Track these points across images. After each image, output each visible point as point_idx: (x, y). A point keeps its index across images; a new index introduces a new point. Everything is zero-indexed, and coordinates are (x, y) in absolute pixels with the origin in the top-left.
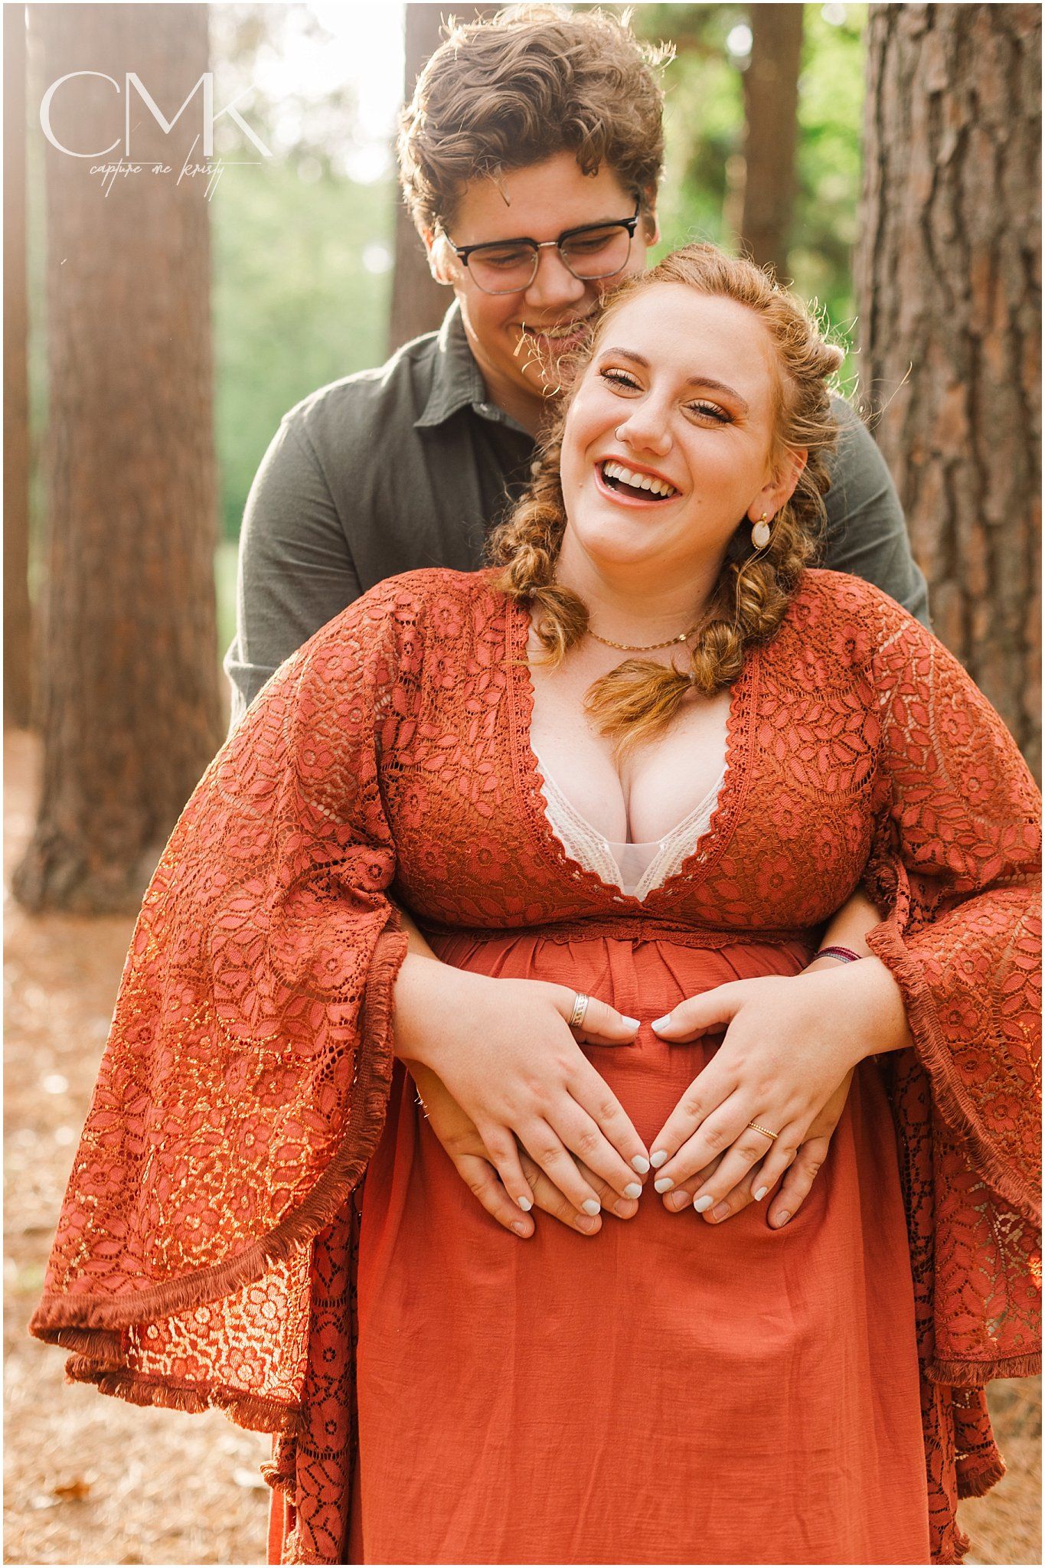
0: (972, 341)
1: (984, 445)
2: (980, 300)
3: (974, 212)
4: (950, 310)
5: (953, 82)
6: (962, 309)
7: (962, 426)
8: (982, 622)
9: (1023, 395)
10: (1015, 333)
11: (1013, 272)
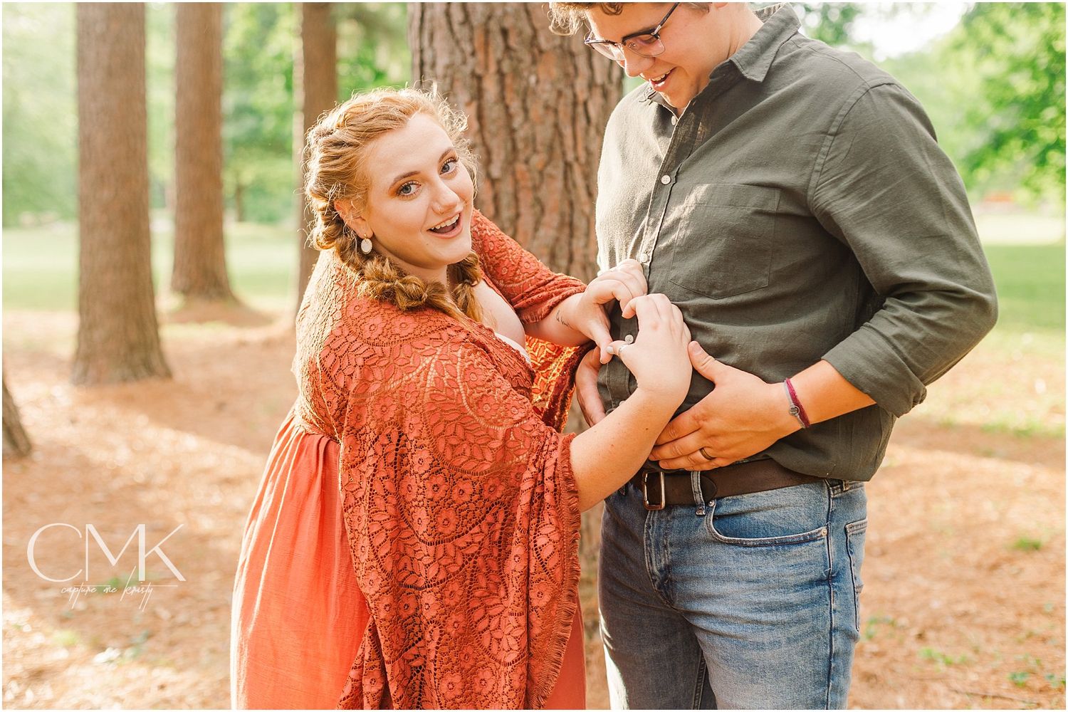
0: (479, 78)
1: (487, 135)
2: (481, 56)
4: (464, 62)
6: (471, 61)
7: (476, 126)
9: (507, 107)
10: (501, 74)
11: (497, 40)
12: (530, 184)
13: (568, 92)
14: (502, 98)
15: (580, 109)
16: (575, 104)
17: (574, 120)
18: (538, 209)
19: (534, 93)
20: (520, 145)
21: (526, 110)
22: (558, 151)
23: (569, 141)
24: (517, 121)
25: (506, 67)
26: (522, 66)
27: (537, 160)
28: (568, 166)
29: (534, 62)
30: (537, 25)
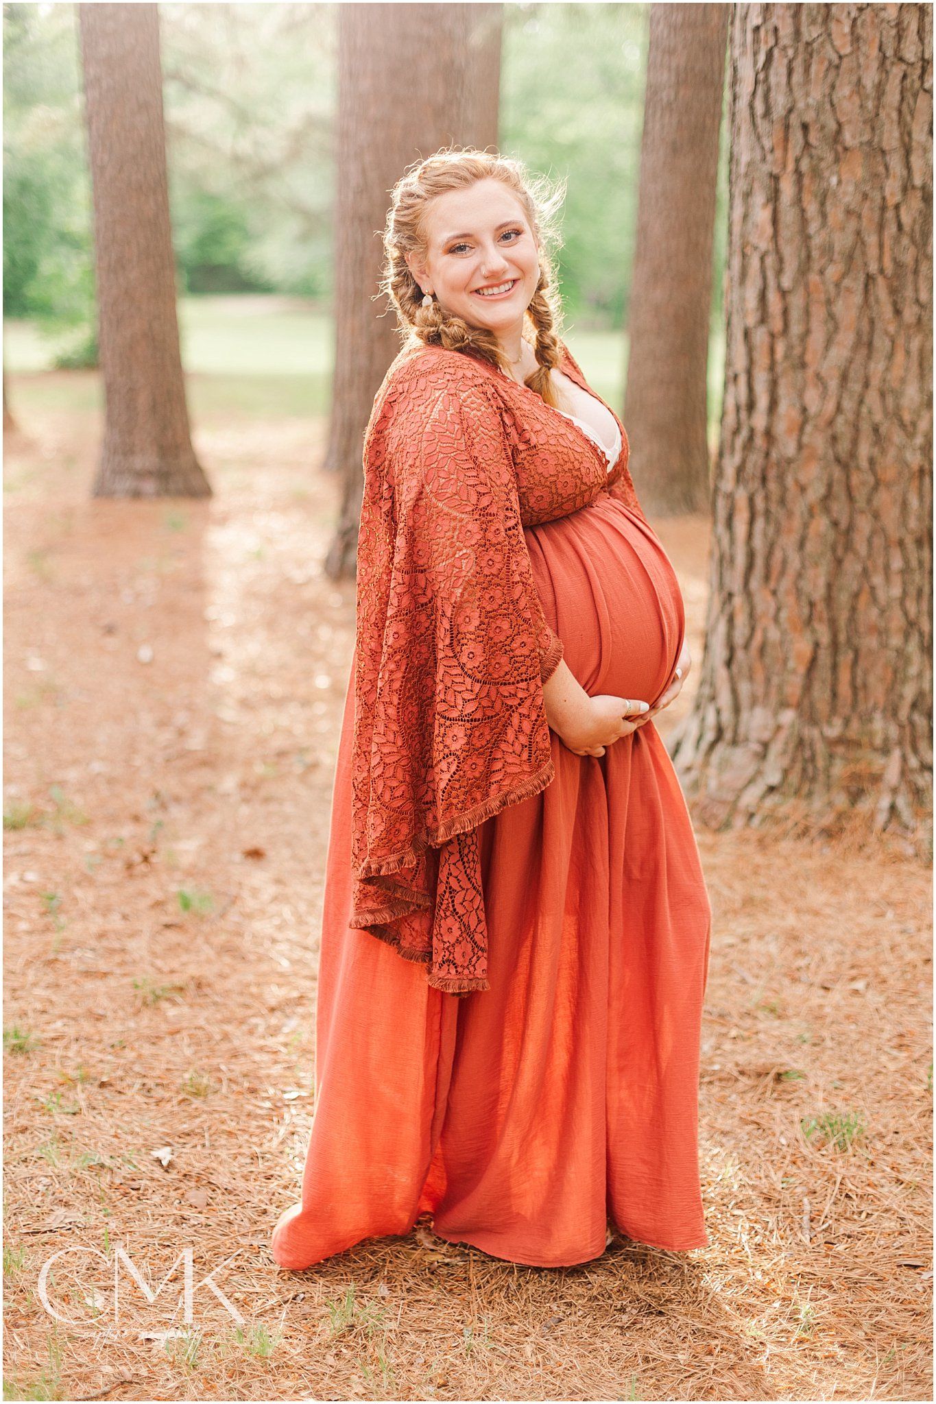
0: (775, 178)
1: (781, 242)
2: (779, 153)
3: (776, 100)
4: (764, 159)
5: (765, 20)
6: (769, 157)
7: (769, 230)
8: (780, 349)
9: (803, 211)
10: (798, 173)
11: (797, 136)
12: (822, 297)
13: (877, 196)
14: (798, 201)
15: (890, 214)
16: (883, 208)
17: (881, 227)
18: (831, 326)
19: (835, 194)
20: (815, 254)
21: (824, 215)
22: (858, 260)
23: (873, 251)
24: (813, 227)
25: (805, 165)
26: (823, 165)
27: (833, 272)
28: (869, 279)
29: (837, 160)
30: (843, 120)
